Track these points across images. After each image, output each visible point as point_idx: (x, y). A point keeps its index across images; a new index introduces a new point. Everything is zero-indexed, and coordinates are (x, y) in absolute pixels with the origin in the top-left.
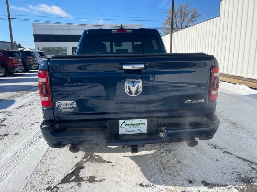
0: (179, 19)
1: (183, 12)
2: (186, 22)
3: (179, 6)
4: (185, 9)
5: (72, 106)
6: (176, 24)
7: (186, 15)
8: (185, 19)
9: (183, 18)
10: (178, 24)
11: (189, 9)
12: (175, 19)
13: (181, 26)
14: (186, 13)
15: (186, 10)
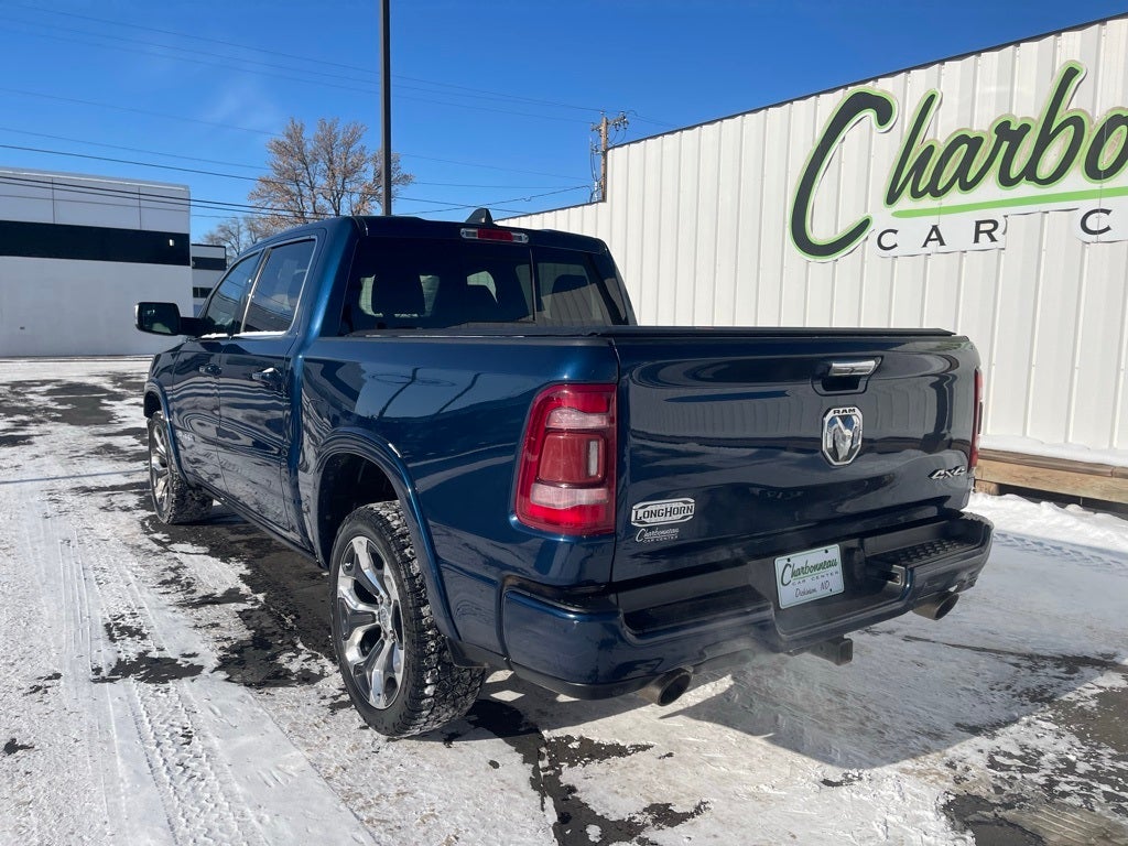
0: (325, 182)
1: (338, 153)
2: (356, 198)
3: (322, 131)
4: (348, 145)
5: (682, 515)
6: (314, 203)
7: (353, 171)
8: (348, 186)
9: (340, 181)
10: (321, 201)
11: (363, 148)
12: (307, 182)
13: (334, 212)
14: (350, 160)
15: (351, 150)
